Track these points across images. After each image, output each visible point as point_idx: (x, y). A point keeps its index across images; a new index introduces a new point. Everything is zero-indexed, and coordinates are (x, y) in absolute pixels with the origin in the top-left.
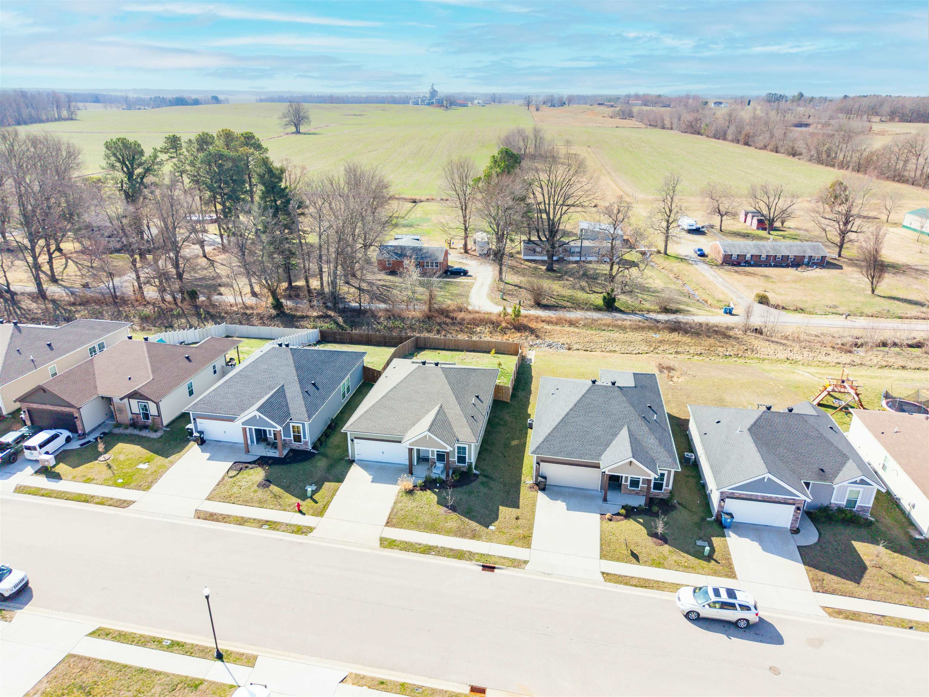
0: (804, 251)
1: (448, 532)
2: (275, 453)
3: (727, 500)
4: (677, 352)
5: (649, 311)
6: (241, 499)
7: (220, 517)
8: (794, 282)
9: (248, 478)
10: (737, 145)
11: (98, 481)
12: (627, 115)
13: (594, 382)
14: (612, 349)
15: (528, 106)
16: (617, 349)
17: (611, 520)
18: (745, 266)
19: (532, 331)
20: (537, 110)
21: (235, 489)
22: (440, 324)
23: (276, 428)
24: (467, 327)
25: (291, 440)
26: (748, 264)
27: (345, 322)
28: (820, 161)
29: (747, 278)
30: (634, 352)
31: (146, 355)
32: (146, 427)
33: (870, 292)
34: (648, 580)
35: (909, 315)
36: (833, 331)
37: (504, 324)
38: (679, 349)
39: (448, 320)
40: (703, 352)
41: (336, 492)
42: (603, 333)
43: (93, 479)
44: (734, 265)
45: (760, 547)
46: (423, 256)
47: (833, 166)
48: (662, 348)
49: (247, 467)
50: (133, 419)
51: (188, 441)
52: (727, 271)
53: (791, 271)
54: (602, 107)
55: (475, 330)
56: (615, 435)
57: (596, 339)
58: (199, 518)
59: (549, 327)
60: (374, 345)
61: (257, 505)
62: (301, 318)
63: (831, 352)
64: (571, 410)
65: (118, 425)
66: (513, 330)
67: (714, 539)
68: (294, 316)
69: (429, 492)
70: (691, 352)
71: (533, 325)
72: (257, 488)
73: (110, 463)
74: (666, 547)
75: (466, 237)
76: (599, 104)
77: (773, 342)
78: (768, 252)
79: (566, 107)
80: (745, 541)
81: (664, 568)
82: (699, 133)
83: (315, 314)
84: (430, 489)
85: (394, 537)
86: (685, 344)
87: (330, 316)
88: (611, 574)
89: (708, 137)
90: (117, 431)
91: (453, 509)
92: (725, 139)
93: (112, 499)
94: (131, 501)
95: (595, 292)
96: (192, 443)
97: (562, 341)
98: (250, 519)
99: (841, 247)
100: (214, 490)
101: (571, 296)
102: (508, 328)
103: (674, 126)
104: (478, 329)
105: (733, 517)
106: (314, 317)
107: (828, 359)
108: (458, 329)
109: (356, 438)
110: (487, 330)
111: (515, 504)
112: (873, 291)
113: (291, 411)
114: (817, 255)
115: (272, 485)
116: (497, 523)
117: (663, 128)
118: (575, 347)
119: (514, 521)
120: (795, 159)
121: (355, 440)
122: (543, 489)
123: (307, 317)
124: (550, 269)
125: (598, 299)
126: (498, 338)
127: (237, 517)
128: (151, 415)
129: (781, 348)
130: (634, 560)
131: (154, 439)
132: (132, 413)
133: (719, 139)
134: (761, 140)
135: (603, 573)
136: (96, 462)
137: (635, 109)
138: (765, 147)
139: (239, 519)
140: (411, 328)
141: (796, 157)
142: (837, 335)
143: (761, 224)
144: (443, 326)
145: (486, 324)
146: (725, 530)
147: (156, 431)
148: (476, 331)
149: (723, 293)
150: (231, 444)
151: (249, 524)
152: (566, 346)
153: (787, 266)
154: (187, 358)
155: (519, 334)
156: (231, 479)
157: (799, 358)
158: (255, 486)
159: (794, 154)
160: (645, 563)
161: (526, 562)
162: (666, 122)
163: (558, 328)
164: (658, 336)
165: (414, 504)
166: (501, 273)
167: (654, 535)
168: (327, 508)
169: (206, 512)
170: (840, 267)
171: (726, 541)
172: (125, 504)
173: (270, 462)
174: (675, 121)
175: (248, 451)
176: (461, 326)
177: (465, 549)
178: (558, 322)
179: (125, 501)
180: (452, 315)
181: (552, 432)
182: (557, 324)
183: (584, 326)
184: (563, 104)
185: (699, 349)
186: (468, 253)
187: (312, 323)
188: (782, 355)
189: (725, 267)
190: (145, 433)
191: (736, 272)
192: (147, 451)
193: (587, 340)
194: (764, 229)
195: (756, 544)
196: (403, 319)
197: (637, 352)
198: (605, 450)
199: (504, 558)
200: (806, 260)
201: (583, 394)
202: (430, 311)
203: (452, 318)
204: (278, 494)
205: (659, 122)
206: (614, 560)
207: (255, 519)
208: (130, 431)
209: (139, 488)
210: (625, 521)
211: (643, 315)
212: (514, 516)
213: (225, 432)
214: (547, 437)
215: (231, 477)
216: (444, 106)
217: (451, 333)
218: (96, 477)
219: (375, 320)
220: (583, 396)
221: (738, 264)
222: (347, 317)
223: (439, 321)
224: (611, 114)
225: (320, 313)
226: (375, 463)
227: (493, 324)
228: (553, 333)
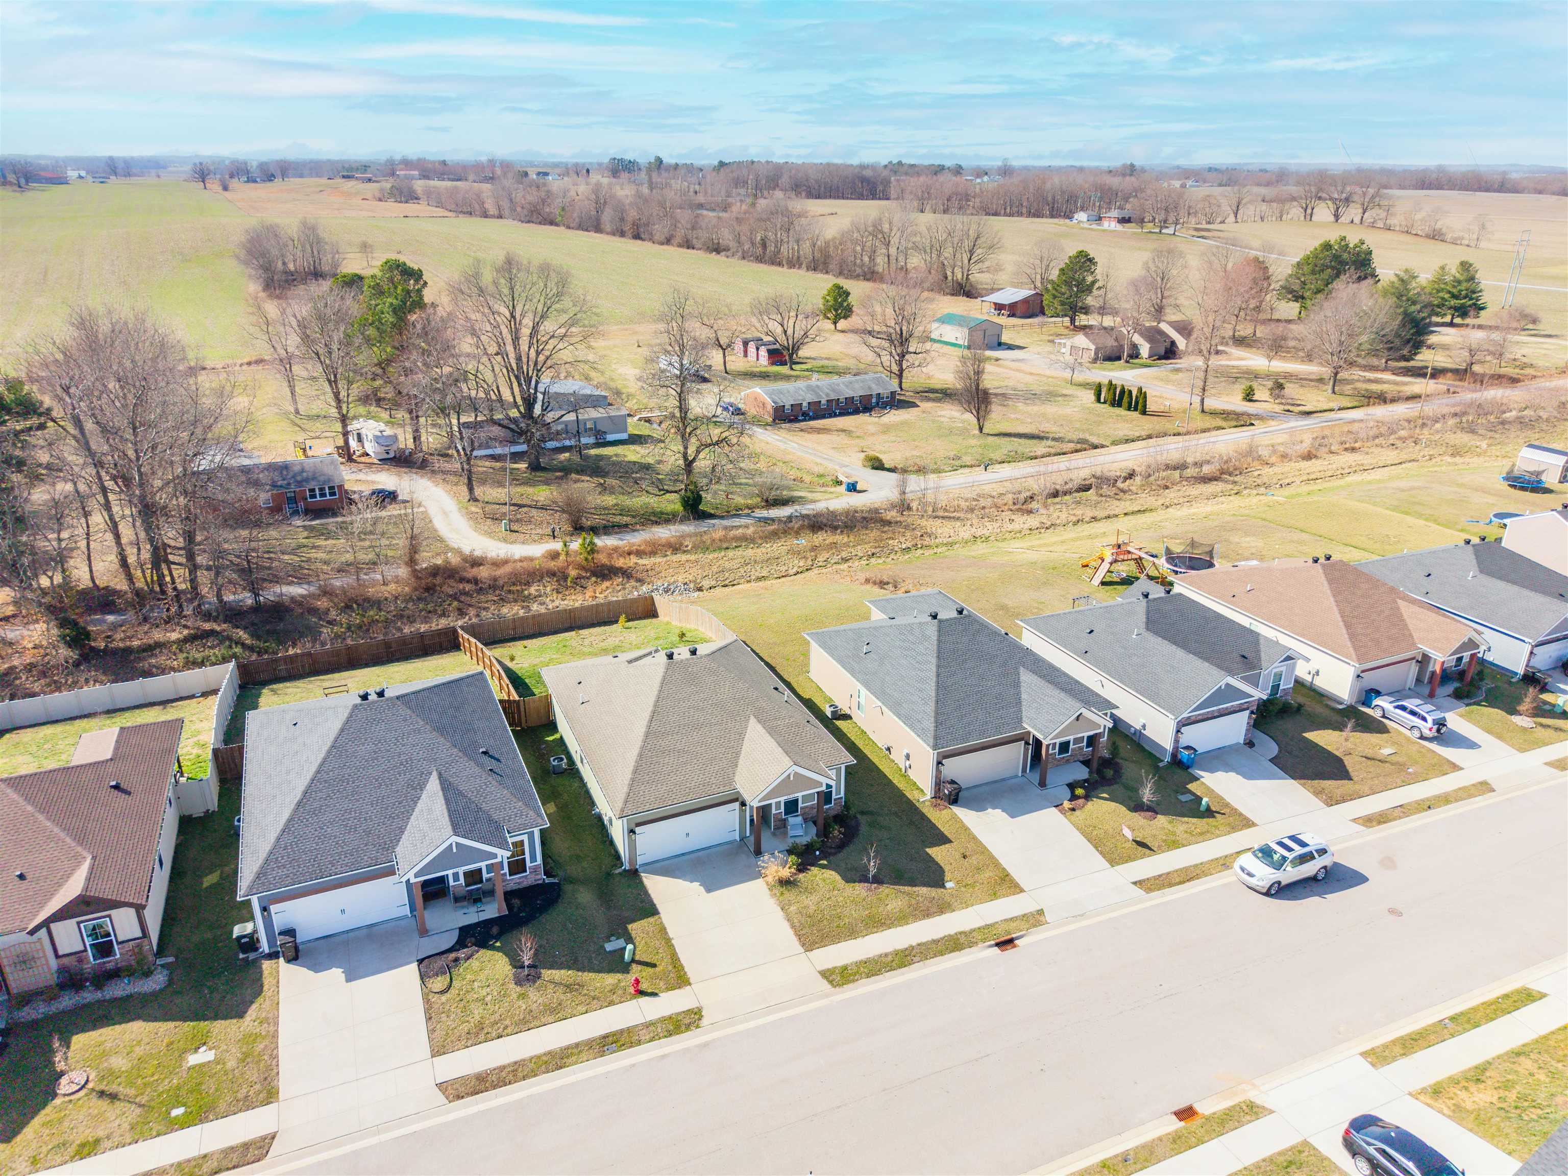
0: (870, 388)
1: (902, 919)
2: (492, 910)
3: (1183, 729)
4: (845, 560)
5: (751, 508)
6: (507, 1022)
7: (504, 1074)
8: (884, 433)
9: (482, 977)
10: (623, 239)
11: (116, 1140)
12: (407, 196)
13: (935, 617)
14: (757, 574)
15: (203, 181)
16: (765, 573)
17: (1073, 810)
18: (804, 420)
19: (626, 574)
20: (225, 188)
21: (478, 1012)
22: (455, 597)
24: (510, 591)
25: (505, 874)
26: (807, 417)
27: (255, 635)
28: (760, 259)
29: (823, 437)
30: (791, 572)
31: (30, 808)
32: (115, 974)
33: (977, 432)
34: (1186, 869)
35: (1039, 453)
36: (987, 489)
37: (573, 573)
38: (844, 554)
39: (468, 587)
40: (874, 551)
41: (666, 933)
42: (730, 553)
43: (97, 1141)
44: (791, 421)
45: (1240, 777)
46: (299, 478)
47: (780, 264)
48: (821, 559)
49: (456, 960)
50: (62, 970)
51: (255, 965)
52: (789, 430)
53: (863, 418)
54: (351, 183)
55: (527, 593)
56: (1017, 684)
57: (727, 565)
58: (459, 1097)
59: (645, 561)
60: (367, 665)
61: (551, 1019)
62: (144, 650)
63: (1013, 517)
64: (938, 666)
65: (27, 998)
66: (594, 579)
67: (1189, 786)
68: (128, 651)
69: (815, 870)
70: (860, 554)
71: (620, 563)
72: (518, 989)
73: (102, 1087)
74: (1161, 820)
75: (346, 434)
76: (344, 177)
77: (943, 518)
78: (827, 395)
79: (278, 181)
80: (1220, 775)
81: (1184, 846)
82: (552, 223)
83: (174, 636)
84: (813, 865)
85: (840, 963)
86: (847, 545)
87: (212, 633)
88: (1144, 881)
89: (569, 227)
90: (28, 1014)
91: (878, 880)
92: (598, 229)
93: (205, 1156)
94: (263, 1138)
95: (668, 492)
96: (266, 965)
97: (681, 578)
98: (568, 1048)
99: (900, 376)
100: (431, 1032)
101: (617, 505)
102: (584, 578)
103: (506, 212)
104: (533, 590)
105: (1195, 750)
106: (178, 642)
107: (1016, 526)
108: (496, 599)
109: (638, 825)
110: (548, 589)
111: (943, 840)
112: (981, 429)
113: (495, 817)
114: (885, 392)
115: (543, 971)
116: (948, 876)
117: (485, 215)
118: (706, 583)
119: (965, 862)
120: (721, 258)
121: (638, 830)
123: (159, 645)
124: (535, 467)
125: (672, 503)
126: (575, 601)
127: (539, 1057)
128: (119, 943)
129: (958, 524)
130: (1148, 852)
131: (154, 995)
132: (57, 956)
133: (587, 230)
134: (660, 229)
135: (1135, 883)
136: (58, 1101)
137: (419, 185)
138: (668, 241)
139: (545, 1058)
140: (402, 616)
141: (723, 253)
142: (994, 494)
143: (776, 356)
144: (463, 598)
145: (542, 578)
146: (1190, 770)
147: (148, 974)
148: (530, 595)
149: (817, 464)
150: (365, 931)
151: (574, 1058)
152: (692, 585)
153: (856, 412)
154: (117, 787)
155: (607, 584)
156: (448, 995)
157: (986, 532)
158: (512, 986)
159: (717, 249)
160: (1161, 850)
161: (1041, 912)
162: (487, 206)
163: (658, 559)
164: (803, 542)
165: (815, 898)
166: (471, 489)
167: (1138, 807)
168: (682, 965)
169: (463, 1080)
170: (914, 405)
171: (1203, 783)
172: (253, 1153)
173: (495, 930)
174: (505, 204)
175: (423, 932)
176: (497, 592)
177: (952, 933)
178: (654, 549)
179: (246, 1146)
180: (465, 575)
181: (937, 708)
182: (653, 553)
183: (696, 548)
184: (270, 178)
185: (869, 548)
186: (355, 461)
187: (181, 656)
188: (965, 533)
189: (783, 425)
190: (118, 989)
191: (802, 430)
192: (171, 1025)
193: (715, 569)
194: (783, 363)
195: (1232, 775)
196: (377, 604)
197: (795, 570)
198: (1020, 711)
199: (1011, 919)
200: (874, 400)
201: (935, 638)
202: (418, 578)
203: (476, 581)
204: (571, 981)
205: (477, 207)
206: (1127, 862)
207: (577, 1045)
208: (67, 1001)
209: (247, 1104)
210: (1090, 803)
211: (748, 515)
212: (958, 856)
213: (343, 911)
214: (936, 717)
215: (442, 992)
216: (11, 184)
217: (485, 609)
218: (101, 1133)
219: (320, 619)
220: (939, 641)
221: (795, 420)
222: (253, 624)
223: (451, 591)
224: (378, 195)
225: (186, 632)
226: (676, 860)
227: (554, 574)
228: (657, 569)
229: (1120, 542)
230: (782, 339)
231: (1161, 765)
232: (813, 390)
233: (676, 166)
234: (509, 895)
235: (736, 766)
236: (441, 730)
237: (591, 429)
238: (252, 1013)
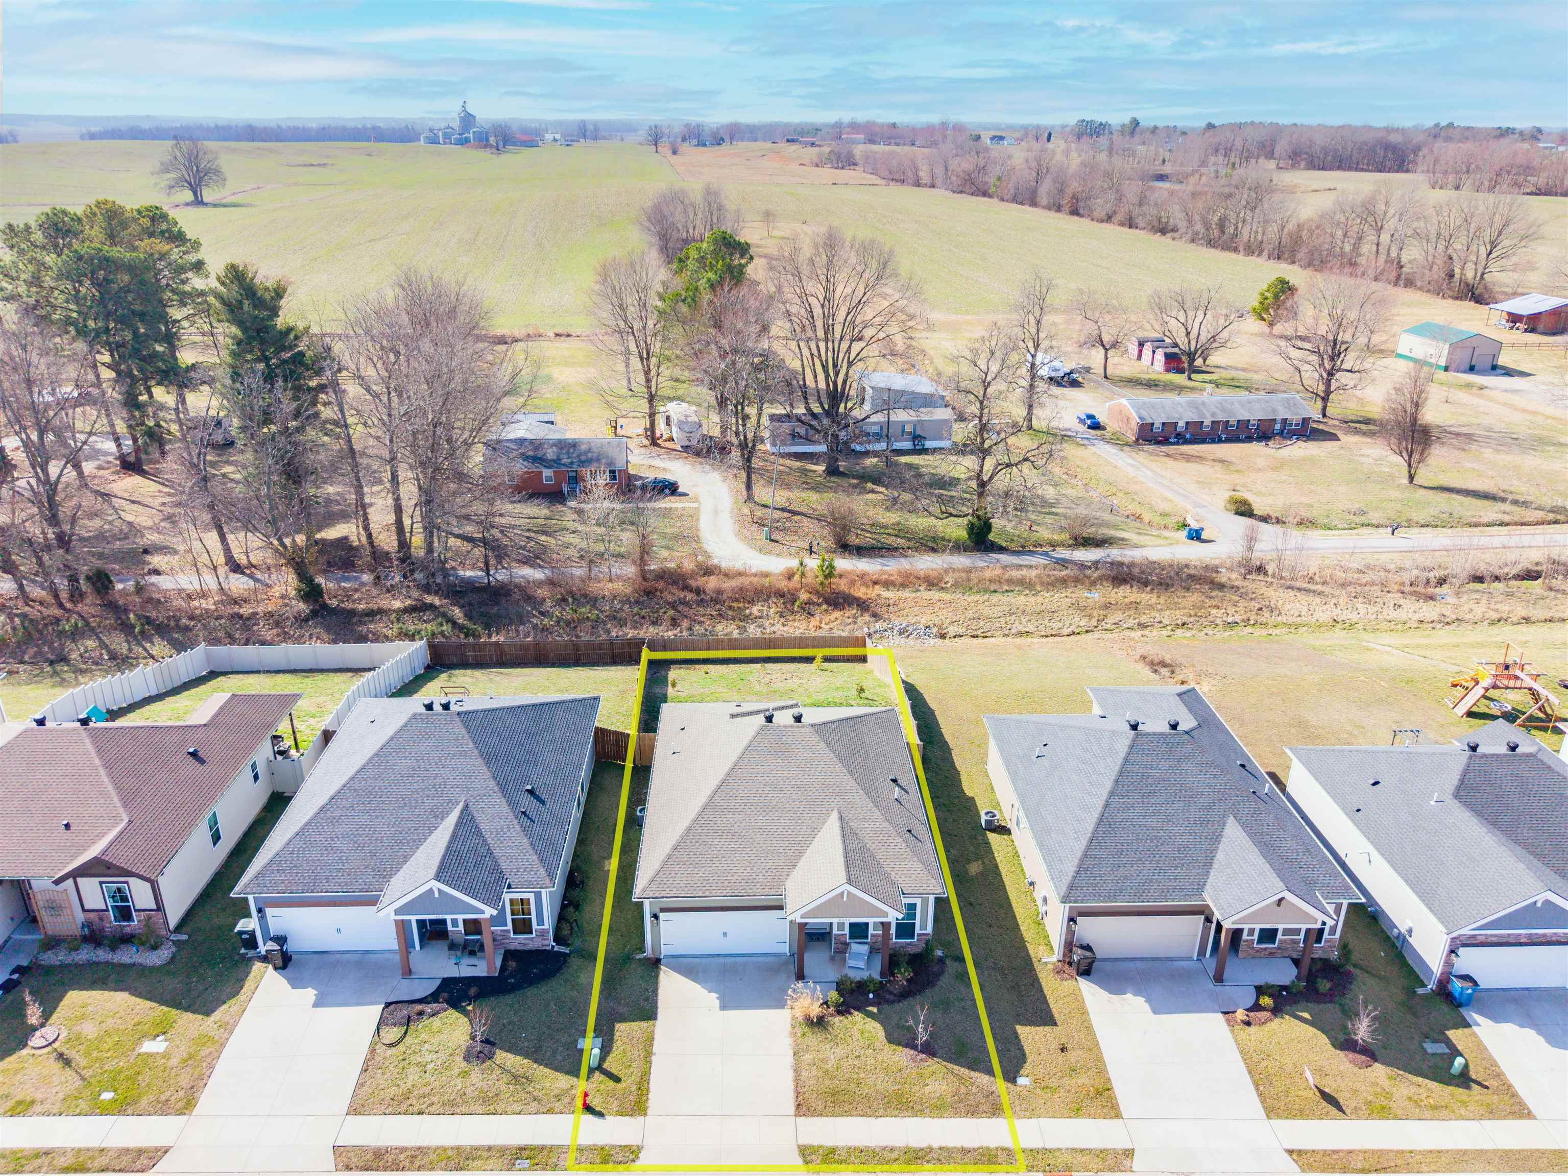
0: (1274, 411)
1: (938, 1108)
2: (476, 968)
3: (1462, 951)
4: (1142, 626)
5: (1053, 545)
6: (435, 1099)
7: (402, 1157)
8: (1275, 469)
9: (435, 1041)
10: (1058, 215)
11: (47, 1106)
12: (845, 161)
13: (1134, 727)
14: (1021, 628)
15: (656, 145)
16: (1031, 628)
17: (1248, 1024)
18: (1177, 443)
19: (863, 605)
20: (675, 152)
21: (413, 1076)
22: (673, 606)
23: (483, 912)
24: (730, 608)
25: (508, 931)
26: (1181, 439)
27: (469, 616)
28: (1211, 243)
29: (1193, 467)
30: (1066, 631)
32: (126, 939)
33: (1405, 481)
34: (1381, 1153)
35: (1485, 520)
36: (1383, 558)
37: (804, 596)
38: (1144, 619)
39: (689, 596)
40: (1185, 619)
41: (651, 1045)
42: (996, 598)
43: (33, 1102)
44: (1158, 443)
45: (1541, 1039)
46: (583, 458)
47: (1236, 250)
48: (1110, 620)
49: (421, 1013)
50: (87, 924)
51: (247, 962)
52: (1151, 454)
53: (1256, 448)
54: (794, 147)
55: (748, 611)
56: (1216, 838)
57: (987, 612)
58: (348, 1168)
59: (890, 594)
60: (553, 665)
61: (479, 1109)
62: (367, 615)
63: (1401, 602)
64: (1112, 794)
65: (52, 943)
66: (824, 607)
67: (1451, 1033)
68: (352, 613)
69: (857, 1016)
70: (1166, 622)
71: (860, 592)
72: (464, 1064)
73: (63, 1050)
74: (1379, 1071)
75: (652, 416)
76: (788, 141)
77: (1299, 589)
78: (1213, 415)
79: (725, 147)
80: (1509, 1029)
81: (1396, 1118)
82: (985, 194)
83: (397, 604)
84: (858, 1009)
85: (829, 1142)
86: (1151, 607)
87: (431, 607)
88: (1306, 1152)
89: (1002, 200)
90: (51, 958)
91: (929, 1050)
92: (1034, 203)
93: (103, 1150)
94: (157, 1149)
95: (951, 515)
96: (258, 966)
97: (924, 620)
98: (477, 1149)
99: (1325, 399)
100: (360, 1085)
101: (898, 524)
102: (814, 603)
103: (939, 182)
104: (755, 610)
105: (1475, 983)
106: (397, 611)
107: (1401, 615)
108: (714, 613)
109: (663, 910)
110: (772, 611)
111: (1046, 1018)
112: (1411, 478)
113: (504, 866)
114: (1294, 417)
115: (498, 1052)
116: (1027, 1068)
117: (918, 185)
118: (952, 630)
119: (1061, 1057)
120: (1166, 240)
121: (662, 916)
122: (1086, 972)
123: (380, 611)
124: (833, 471)
125: (957, 529)
126: (798, 627)
127: (445, 1149)
128: (136, 911)
129: (1318, 600)
130: (1334, 1111)
131: (153, 969)
132: (84, 910)
133: (1022, 203)
134: (1101, 205)
135: (1290, 1152)
136: (24, 1052)
137: (859, 150)
138: (1109, 219)
139: (450, 1153)
140: (615, 618)
141: (1169, 235)
142: (1392, 567)
143: (1173, 362)
144: (680, 608)
145: (769, 597)
146: (1461, 1010)
147: (155, 947)
148: (751, 614)
149: (1166, 499)
150: (356, 957)
151: (480, 1163)
152: (935, 630)
153: (1249, 439)
154: (194, 755)
155: (837, 614)
156: (393, 1051)
157: (1354, 617)
158: (459, 1059)
159: (1163, 230)
160: (1357, 1114)
161: (1129, 1153)
162: (921, 174)
163: (906, 594)
164: (1096, 596)
165: (840, 1051)
166: (749, 487)
167: (1347, 1044)
168: (648, 1090)
169: (361, 1150)
170: (1333, 437)
171: (1474, 1034)
172: (143, 1161)
173: (473, 991)
174: (939, 171)
175: (408, 972)
176: (717, 607)
177: (993, 1145)
178: (906, 581)
179: (140, 1152)
180: (693, 583)
182: (903, 586)
183: (956, 585)
184: (719, 141)
185: (1180, 616)
186: (658, 445)
187: (396, 626)
188: (1324, 614)
189: (1146, 448)
190: (127, 956)
191: (1168, 455)
192: (149, 1004)
193: (970, 614)
194: (1180, 371)
195: (1530, 1034)
196: (593, 601)
197: (1070, 630)
198: (1207, 874)
199: (1082, 1151)
200: (1278, 427)
201: (1122, 755)
202: (645, 579)
203: (698, 591)
204: (521, 1072)
205: (910, 174)
206: (1294, 1117)
207: (489, 1149)
208: (85, 954)
209: (164, 1108)
210: (1277, 1021)
211: (1046, 554)
212: (1055, 1046)
213: (339, 930)
214: (1079, 858)
215: (391, 1045)
216: (491, 146)
217: (700, 623)
218: (39, 1096)
219: (534, 608)
220: (1126, 760)
221: (1165, 441)
222: (470, 604)
223: (670, 599)
224: (815, 160)
225: (409, 602)
226: (708, 960)
227: (782, 596)
228: (901, 606)
229: (1509, 661)
230: (1182, 341)
231: (1420, 991)
232: (1197, 408)
233: (1154, 130)
234: (509, 955)
235: (794, 866)
236: (489, 758)
237: (909, 433)
238: (217, 1015)
